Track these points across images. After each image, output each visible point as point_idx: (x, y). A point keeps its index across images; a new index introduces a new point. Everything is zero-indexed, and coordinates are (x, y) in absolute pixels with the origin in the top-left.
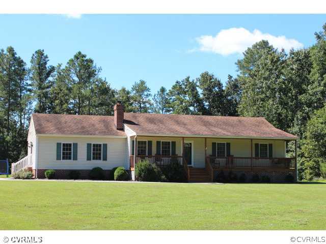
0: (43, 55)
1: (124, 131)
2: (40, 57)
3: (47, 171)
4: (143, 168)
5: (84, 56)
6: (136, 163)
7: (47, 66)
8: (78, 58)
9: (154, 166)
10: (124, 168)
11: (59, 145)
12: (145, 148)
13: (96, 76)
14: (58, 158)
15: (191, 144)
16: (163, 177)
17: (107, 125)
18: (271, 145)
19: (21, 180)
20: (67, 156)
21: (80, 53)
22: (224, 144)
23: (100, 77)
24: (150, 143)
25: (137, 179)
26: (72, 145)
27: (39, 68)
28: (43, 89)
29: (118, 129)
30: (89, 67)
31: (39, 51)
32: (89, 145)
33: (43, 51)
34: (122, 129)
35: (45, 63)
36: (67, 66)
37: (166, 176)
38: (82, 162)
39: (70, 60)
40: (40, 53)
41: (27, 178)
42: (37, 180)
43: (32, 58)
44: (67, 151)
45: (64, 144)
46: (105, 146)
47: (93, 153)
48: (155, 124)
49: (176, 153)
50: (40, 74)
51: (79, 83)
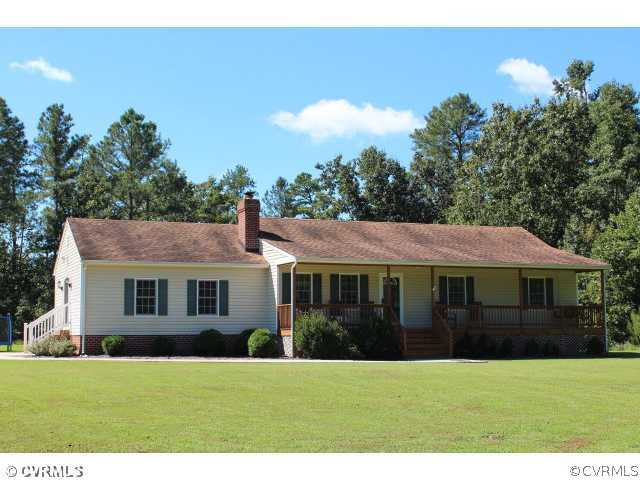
0: (62, 114)
1: (261, 254)
2: (57, 119)
3: (106, 339)
4: (312, 329)
5: (140, 118)
6: (294, 320)
7: (70, 135)
8: (128, 122)
9: (334, 325)
10: (268, 331)
11: (128, 283)
12: (309, 288)
13: (161, 156)
14: (128, 311)
15: (398, 279)
16: (354, 349)
17: (224, 242)
18: (550, 281)
19: (52, 358)
20: (146, 307)
21: (132, 112)
22: (462, 279)
23: (168, 157)
24: (318, 278)
25: (298, 354)
26: (157, 284)
27: (55, 139)
28: (64, 178)
29: (248, 250)
30: (150, 137)
31: (54, 106)
32: (191, 283)
33: (62, 106)
34: (257, 250)
35: (67, 130)
36: (109, 136)
37: (361, 347)
38: (178, 319)
39: (112, 126)
40: (56, 112)
41: (62, 355)
42: (85, 358)
43: (42, 120)
44: (145, 296)
45: (139, 282)
46: (225, 284)
47: (200, 300)
48: (321, 239)
49: (371, 299)
50: (56, 151)
51: (131, 168)
